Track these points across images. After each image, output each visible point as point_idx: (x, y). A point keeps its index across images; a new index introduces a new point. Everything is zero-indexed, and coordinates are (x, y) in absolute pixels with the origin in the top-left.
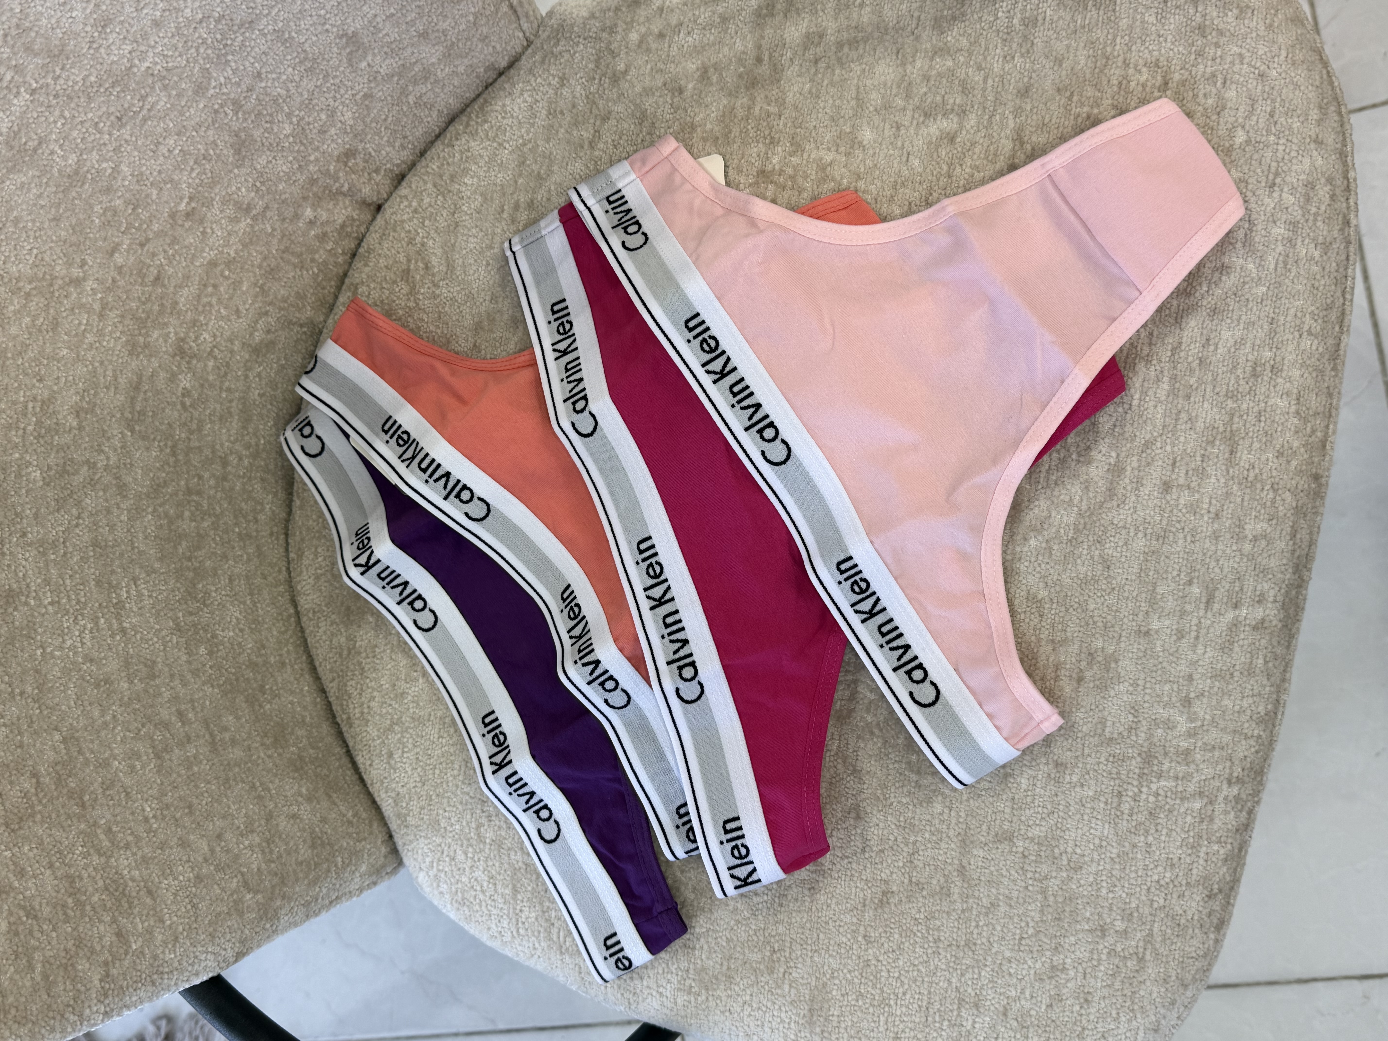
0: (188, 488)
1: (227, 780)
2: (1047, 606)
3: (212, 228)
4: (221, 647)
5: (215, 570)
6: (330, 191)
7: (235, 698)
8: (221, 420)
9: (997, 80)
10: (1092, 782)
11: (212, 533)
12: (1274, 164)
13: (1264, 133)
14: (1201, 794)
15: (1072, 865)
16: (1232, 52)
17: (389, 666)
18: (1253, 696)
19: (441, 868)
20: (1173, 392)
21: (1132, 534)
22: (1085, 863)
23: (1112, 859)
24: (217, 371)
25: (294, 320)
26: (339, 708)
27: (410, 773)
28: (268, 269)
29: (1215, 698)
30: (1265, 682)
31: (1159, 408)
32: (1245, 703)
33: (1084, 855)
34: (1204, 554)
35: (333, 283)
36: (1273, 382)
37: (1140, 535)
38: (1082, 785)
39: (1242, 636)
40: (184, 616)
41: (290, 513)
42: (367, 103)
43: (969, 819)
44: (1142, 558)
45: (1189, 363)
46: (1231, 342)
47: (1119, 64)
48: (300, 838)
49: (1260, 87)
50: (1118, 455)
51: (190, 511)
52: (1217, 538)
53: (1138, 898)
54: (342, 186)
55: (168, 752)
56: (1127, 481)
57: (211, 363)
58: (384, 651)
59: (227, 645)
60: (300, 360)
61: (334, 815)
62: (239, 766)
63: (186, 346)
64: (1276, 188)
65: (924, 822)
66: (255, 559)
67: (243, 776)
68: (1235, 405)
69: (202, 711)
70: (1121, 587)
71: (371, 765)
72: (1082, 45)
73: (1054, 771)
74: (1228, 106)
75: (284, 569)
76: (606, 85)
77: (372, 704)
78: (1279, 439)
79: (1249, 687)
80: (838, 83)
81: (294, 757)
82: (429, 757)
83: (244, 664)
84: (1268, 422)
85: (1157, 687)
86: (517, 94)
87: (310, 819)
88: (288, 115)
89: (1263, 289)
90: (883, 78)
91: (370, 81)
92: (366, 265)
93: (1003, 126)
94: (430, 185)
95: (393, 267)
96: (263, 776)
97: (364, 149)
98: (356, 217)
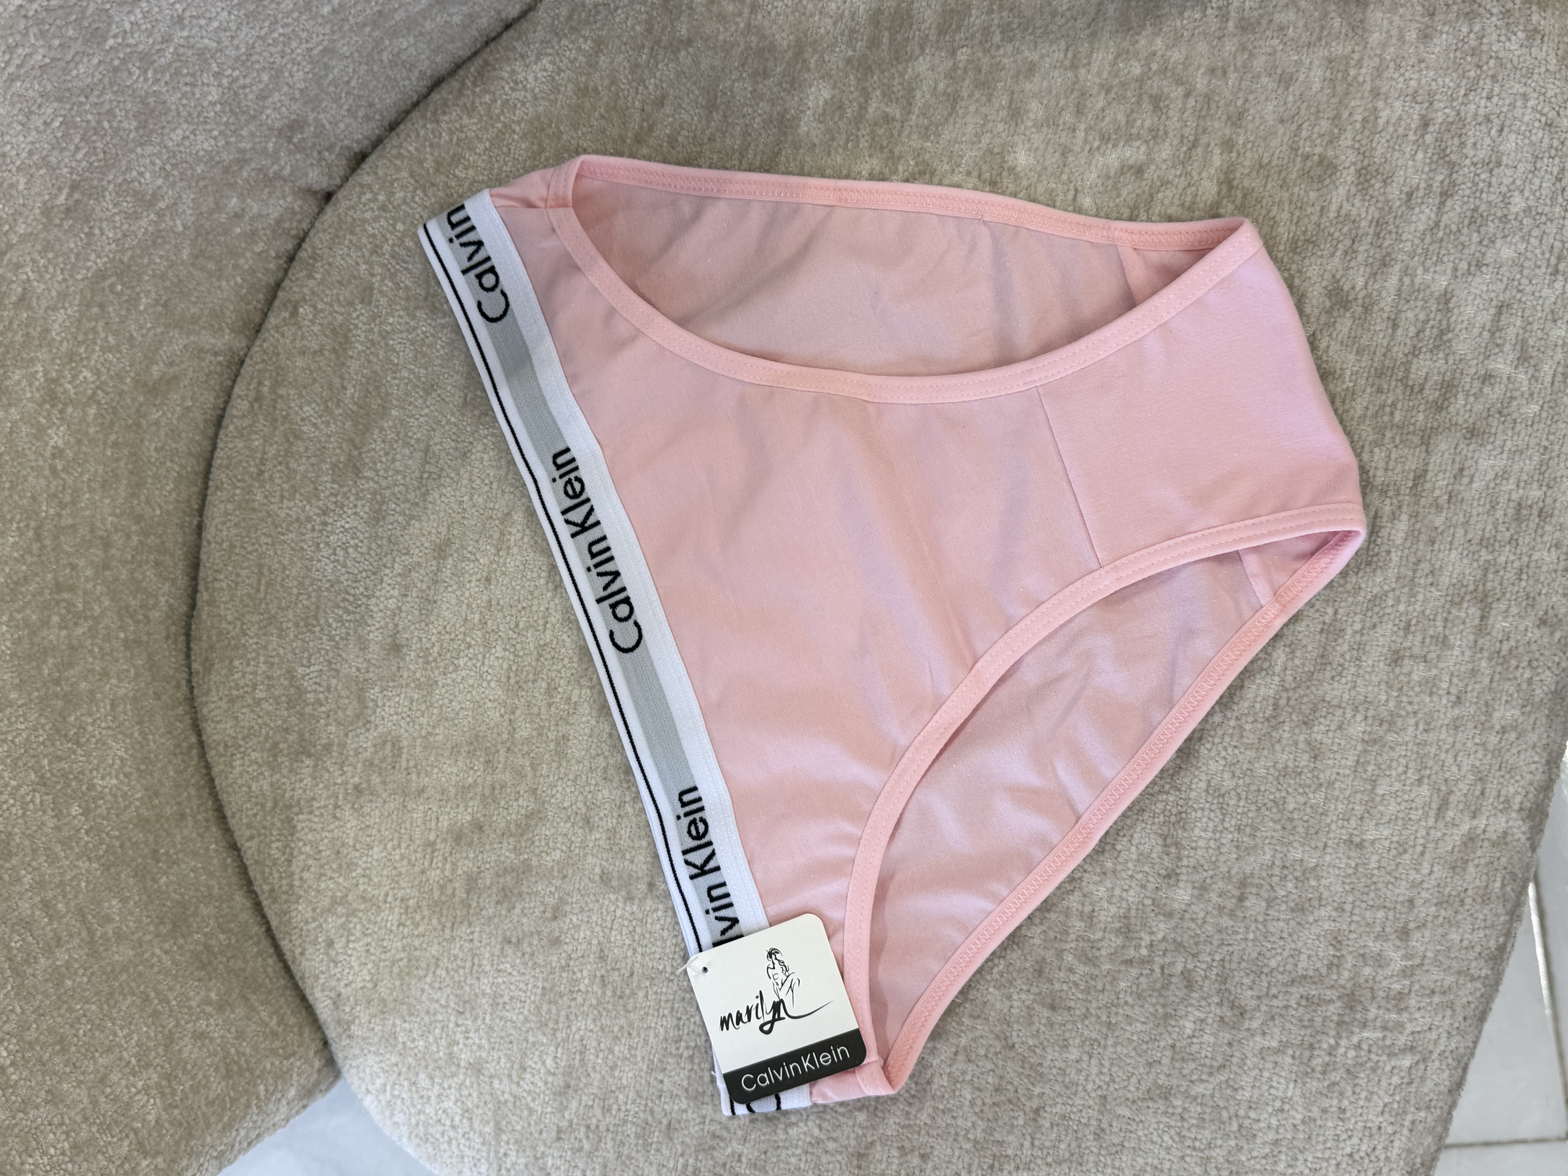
0: (57, 584)
1: (111, 994)
2: (1232, 802)
3: (101, 229)
4: (101, 802)
5: (92, 693)
6: (265, 175)
7: (118, 874)
8: (103, 486)
9: (1200, 99)
10: (1277, 1030)
12: (1557, 244)
13: (1548, 201)
14: (1412, 1048)
15: (1244, 1132)
16: (1514, 91)
17: (332, 827)
18: (1486, 927)
19: (396, 1093)
20: (1413, 535)
21: (1348, 716)
22: (1260, 1130)
23: (1295, 1126)
24: (100, 420)
25: (207, 347)
26: (258, 876)
27: (357, 968)
28: (175, 280)
29: (1440, 931)
30: (1501, 910)
31: (1393, 555)
32: (1475, 937)
33: (1259, 1121)
34: (1440, 748)
35: (261, 296)
36: (1540, 531)
37: (1359, 717)
38: (1264, 1034)
39: (1479, 853)
40: (50, 763)
41: (193, 606)
42: (326, 59)
43: (1115, 1069)
44: (1359, 748)
45: (1437, 499)
46: (1491, 475)
47: (1366, 94)
48: (210, 1066)
49: (1546, 141)
50: (1336, 613)
51: (60, 615)
52: (1456, 728)
54: (283, 169)
55: (30, 965)
56: (1346, 647)
57: (92, 411)
58: (325, 806)
59: (109, 797)
60: (212, 400)
61: (253, 1027)
62: (127, 971)
63: (60, 390)
64: (1560, 277)
65: (1054, 1071)
66: (146, 674)
67: (133, 984)
68: (1490, 557)
69: (76, 897)
70: (1330, 784)
72: (1317, 62)
73: (1229, 1014)
74: (1504, 162)
75: (184, 682)
76: (660, 58)
77: (306, 875)
78: (1542, 604)
79: (1481, 917)
80: (984, 84)
81: (200, 948)
82: (385, 950)
83: (130, 822)
84: (1531, 582)
85: (1368, 913)
86: (533, 59)
87: (223, 1037)
88: (217, 75)
89: (1535, 408)
90: (1045, 83)
91: (333, 32)
92: (310, 276)
93: (1206, 163)
94: (404, 174)
95: (349, 282)
96: (159, 982)
97: (316, 119)
98: (297, 209)
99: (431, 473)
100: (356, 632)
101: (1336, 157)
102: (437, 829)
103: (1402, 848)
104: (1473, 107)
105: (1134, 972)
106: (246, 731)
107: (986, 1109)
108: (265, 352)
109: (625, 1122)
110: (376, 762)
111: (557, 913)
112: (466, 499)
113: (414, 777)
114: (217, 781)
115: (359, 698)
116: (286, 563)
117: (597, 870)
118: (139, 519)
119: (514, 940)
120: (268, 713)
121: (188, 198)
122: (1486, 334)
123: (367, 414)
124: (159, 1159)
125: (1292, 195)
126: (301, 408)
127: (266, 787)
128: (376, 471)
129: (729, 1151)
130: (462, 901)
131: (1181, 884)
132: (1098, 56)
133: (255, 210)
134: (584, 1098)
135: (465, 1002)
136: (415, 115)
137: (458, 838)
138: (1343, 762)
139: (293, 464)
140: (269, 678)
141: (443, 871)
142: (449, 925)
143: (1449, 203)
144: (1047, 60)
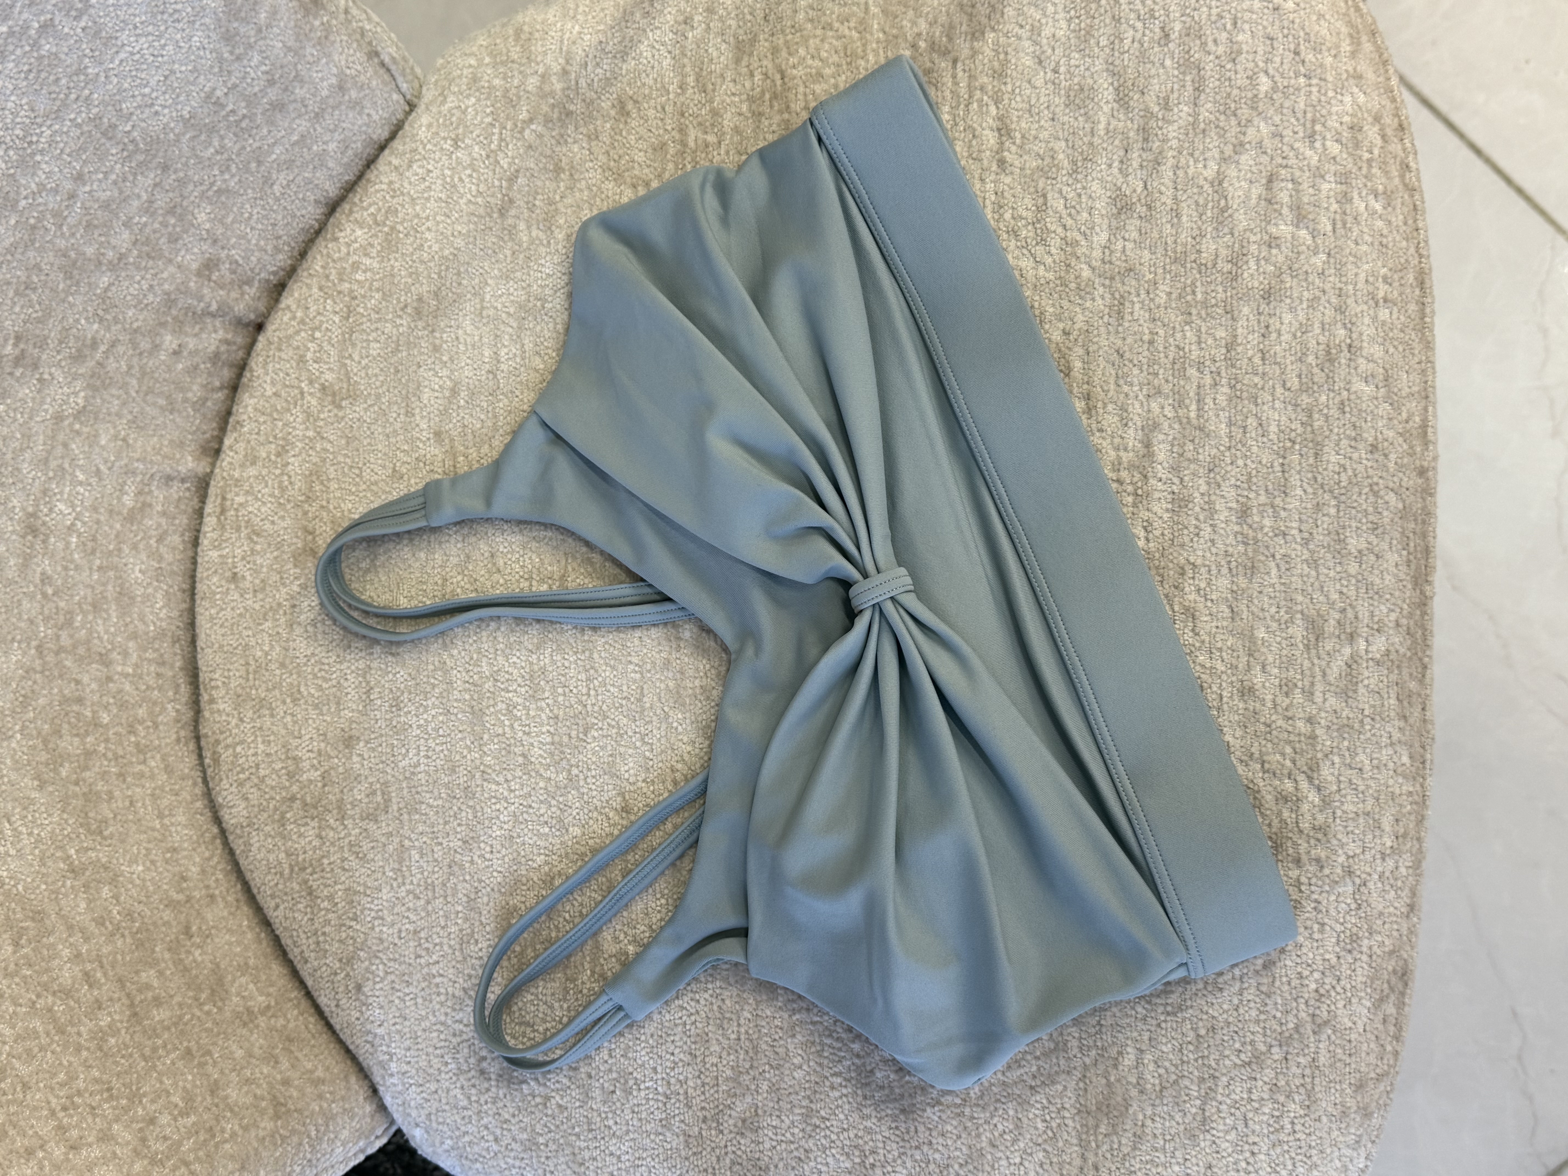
54: (209, 306)
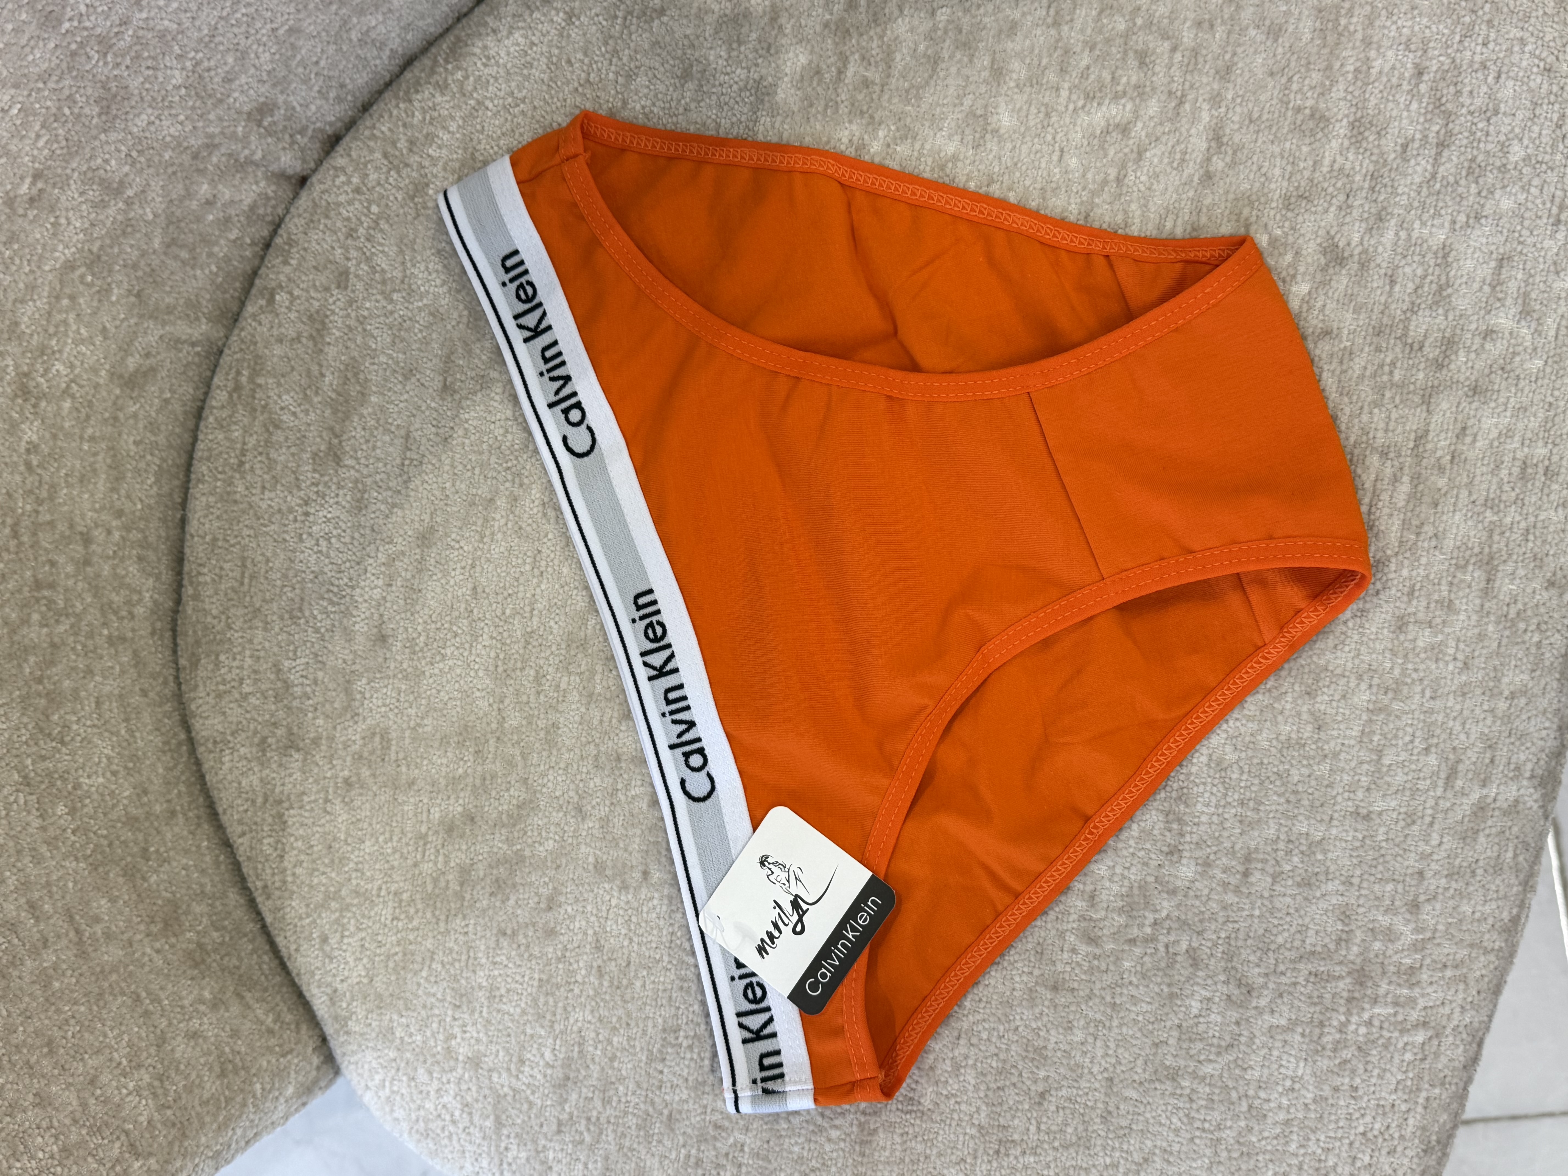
0: (37, 581)
1: (101, 995)
2: (1234, 776)
3: (67, 219)
4: (87, 801)
5: (76, 690)
6: (236, 160)
7: (107, 873)
8: (81, 481)
9: (1187, 53)
10: (1285, 1008)
11: (72, 639)
12: (1559, 193)
13: (1549, 149)
14: (1425, 1024)
15: (1254, 1113)
16: (1511, 36)
17: (323, 821)
18: (1498, 899)
19: (395, 1088)
20: (1414, 497)
21: (1352, 685)
22: (1270, 1110)
23: (1306, 1105)
24: (75, 414)
25: (184, 337)
26: (251, 872)
27: (352, 964)
29: (1451, 903)
30: (1513, 881)
31: (1395, 518)
32: (1487, 909)
33: (1269, 1100)
34: (1447, 715)
35: (238, 285)
36: (1546, 491)
37: (1364, 686)
38: (1272, 1012)
40: (34, 763)
41: (178, 601)
42: (292, 40)
43: (1120, 1051)
44: (1364, 717)
45: (1439, 459)
46: (1494, 433)
47: (1358, 44)
48: (204, 1065)
49: (1545, 86)
51: (41, 613)
52: (1464, 694)
53: (1338, 1156)
57: (67, 404)
58: (315, 801)
59: (95, 796)
60: (191, 391)
61: (249, 1024)
62: (117, 971)
63: (32, 384)
64: (1562, 228)
65: (1059, 1054)
66: (132, 670)
67: (123, 985)
68: (1495, 518)
69: (63, 897)
70: (1336, 755)
71: (297, 950)
73: (1236, 992)
74: (1502, 109)
75: (171, 678)
76: (633, 28)
77: (298, 871)
78: (1551, 564)
79: (1494, 888)
80: (965, 44)
81: (192, 946)
82: (380, 945)
83: (119, 820)
84: (1539, 542)
85: (1376, 887)
86: (505, 33)
87: (217, 1036)
88: (179, 57)
89: (1539, 363)
90: (1028, 42)
91: (298, 11)
92: (286, 263)
93: (1194, 120)
94: (378, 155)
95: (325, 268)
96: (150, 982)
97: (285, 102)
98: (271, 194)
99: (412, 460)
100: (341, 623)
101: (1328, 109)
102: (429, 821)
103: (1411, 819)
104: (1468, 53)
105: (1138, 951)
106: (234, 727)
107: (990, 1093)
108: (242, 341)
109: (626, 1113)
110: (366, 754)
111: (551, 904)
112: (448, 485)
113: (404, 769)
114: (207, 778)
115: (346, 690)
116: (269, 554)
117: (591, 859)
118: (119, 514)
119: (509, 932)
120: (255, 708)
121: (156, 185)
122: (1486, 289)
123: (347, 401)
124: (152, 1161)
125: (1283, 150)
126: (280, 397)
127: (256, 782)
128: (357, 459)
129: (731, 1140)
130: (456, 893)
131: (1184, 861)
132: (1081, 13)
133: (227, 197)
134: (584, 1090)
135: (462, 996)
136: (387, 95)
137: (450, 829)
138: (1348, 732)
139: (273, 455)
140: (255, 672)
141: (436, 863)
142: (443, 917)
143: (1446, 153)
144: (1030, 18)
